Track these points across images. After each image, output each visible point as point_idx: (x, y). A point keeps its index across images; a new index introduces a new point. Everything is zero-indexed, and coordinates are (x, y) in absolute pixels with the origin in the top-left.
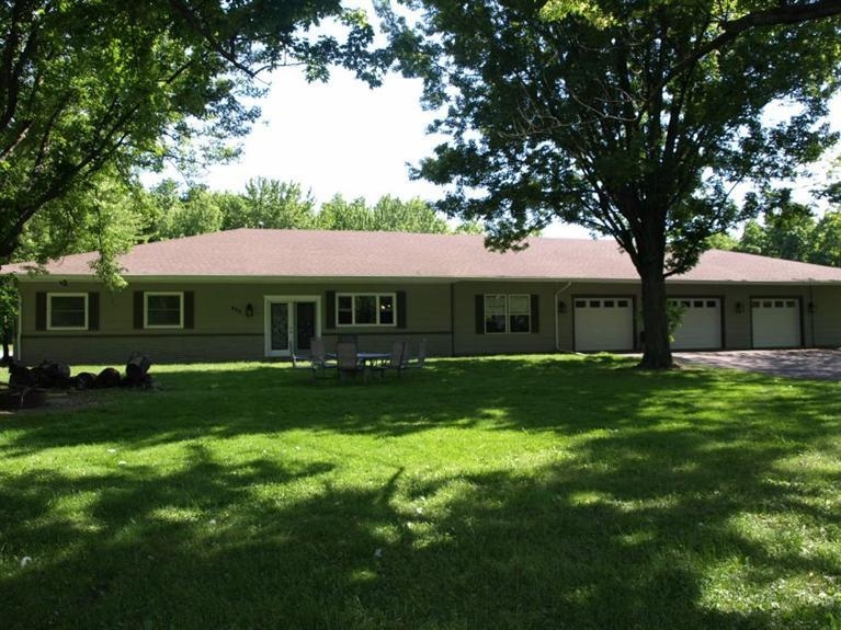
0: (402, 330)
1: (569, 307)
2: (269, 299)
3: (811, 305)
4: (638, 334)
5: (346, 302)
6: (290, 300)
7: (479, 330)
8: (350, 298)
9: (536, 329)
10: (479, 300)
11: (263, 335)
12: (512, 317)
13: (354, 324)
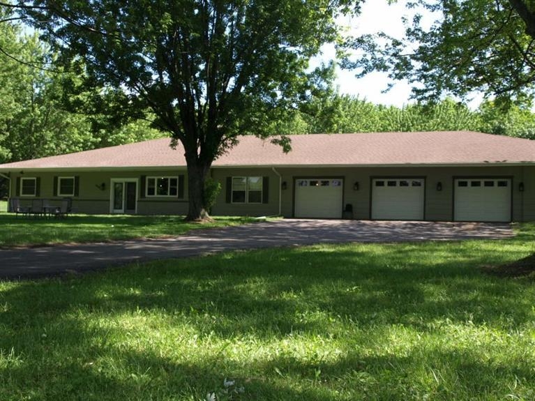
0: (181, 200)
1: (290, 185)
2: (114, 180)
3: (521, 185)
4: (345, 206)
5: (152, 182)
6: (124, 180)
7: (228, 200)
8: (154, 180)
9: (266, 200)
10: (229, 180)
11: (109, 200)
12: (250, 192)
13: (156, 195)
